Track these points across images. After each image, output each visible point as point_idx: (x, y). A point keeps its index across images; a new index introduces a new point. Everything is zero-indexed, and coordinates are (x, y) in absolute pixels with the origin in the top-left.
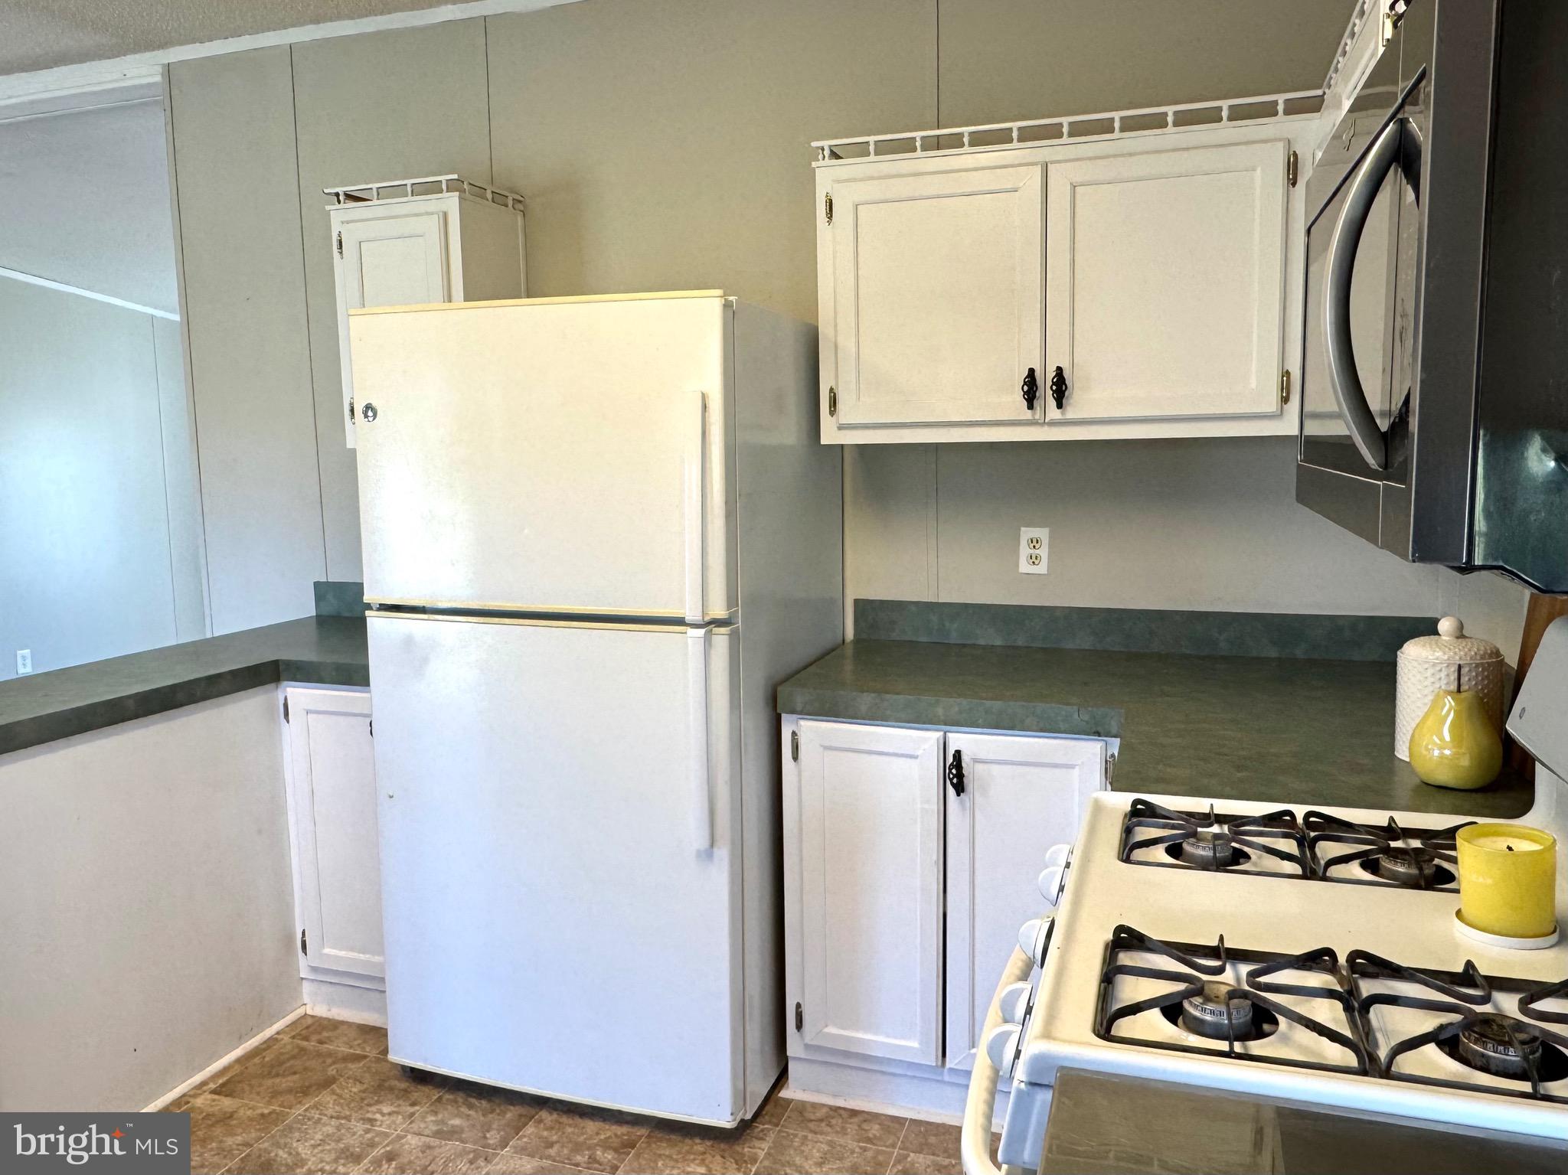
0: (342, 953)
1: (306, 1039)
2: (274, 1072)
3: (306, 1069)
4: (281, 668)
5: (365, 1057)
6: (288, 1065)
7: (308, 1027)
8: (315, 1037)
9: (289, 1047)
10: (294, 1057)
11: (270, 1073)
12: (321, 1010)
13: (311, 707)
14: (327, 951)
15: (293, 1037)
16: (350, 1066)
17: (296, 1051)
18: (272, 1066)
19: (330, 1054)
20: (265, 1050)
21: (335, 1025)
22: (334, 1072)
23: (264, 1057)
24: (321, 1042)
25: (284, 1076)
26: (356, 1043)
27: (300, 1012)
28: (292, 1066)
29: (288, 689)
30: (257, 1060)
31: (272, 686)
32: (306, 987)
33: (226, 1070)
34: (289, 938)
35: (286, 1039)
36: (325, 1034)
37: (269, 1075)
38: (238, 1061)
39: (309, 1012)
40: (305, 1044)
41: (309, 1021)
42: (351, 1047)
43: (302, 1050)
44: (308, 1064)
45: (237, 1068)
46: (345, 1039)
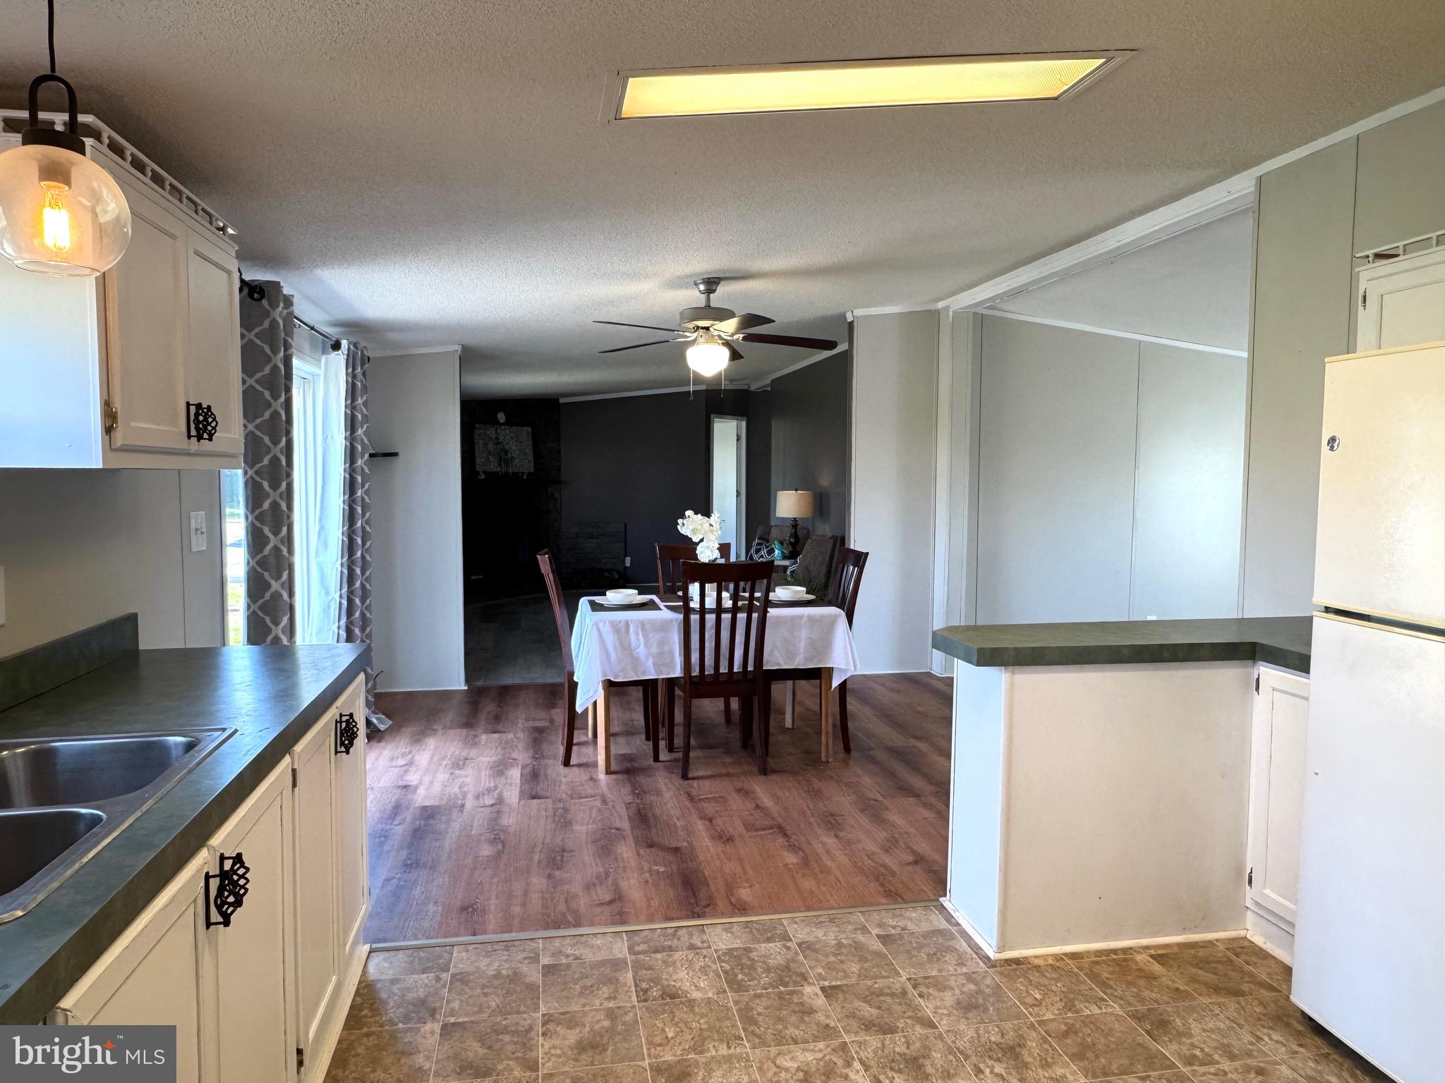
0: (1280, 899)
1: (1237, 955)
2: (1201, 965)
3: (1226, 975)
4: (1257, 649)
5: (1280, 991)
6: (1213, 965)
7: (1242, 948)
8: (1244, 957)
9: (1220, 955)
10: (1219, 962)
11: (1197, 964)
12: (1259, 940)
13: (1276, 686)
14: (1267, 891)
15: (1228, 949)
16: (1263, 991)
17: (1225, 959)
18: (1202, 961)
19: (1251, 975)
20: (1202, 947)
21: (1265, 955)
22: (1247, 989)
23: (1198, 952)
24: (1248, 963)
25: (1206, 971)
26: (1275, 977)
27: (1242, 933)
28: (1215, 969)
29: (1261, 668)
30: (1192, 952)
31: (1249, 662)
32: (1249, 915)
33: (1166, 946)
34: (1239, 869)
35: (1221, 947)
36: (1254, 959)
37: (1197, 966)
38: (1179, 945)
39: (1249, 937)
40: (1234, 957)
41: (1246, 944)
42: (1270, 978)
43: (1230, 961)
44: (1230, 973)
45: (1176, 949)
46: (1269, 970)
